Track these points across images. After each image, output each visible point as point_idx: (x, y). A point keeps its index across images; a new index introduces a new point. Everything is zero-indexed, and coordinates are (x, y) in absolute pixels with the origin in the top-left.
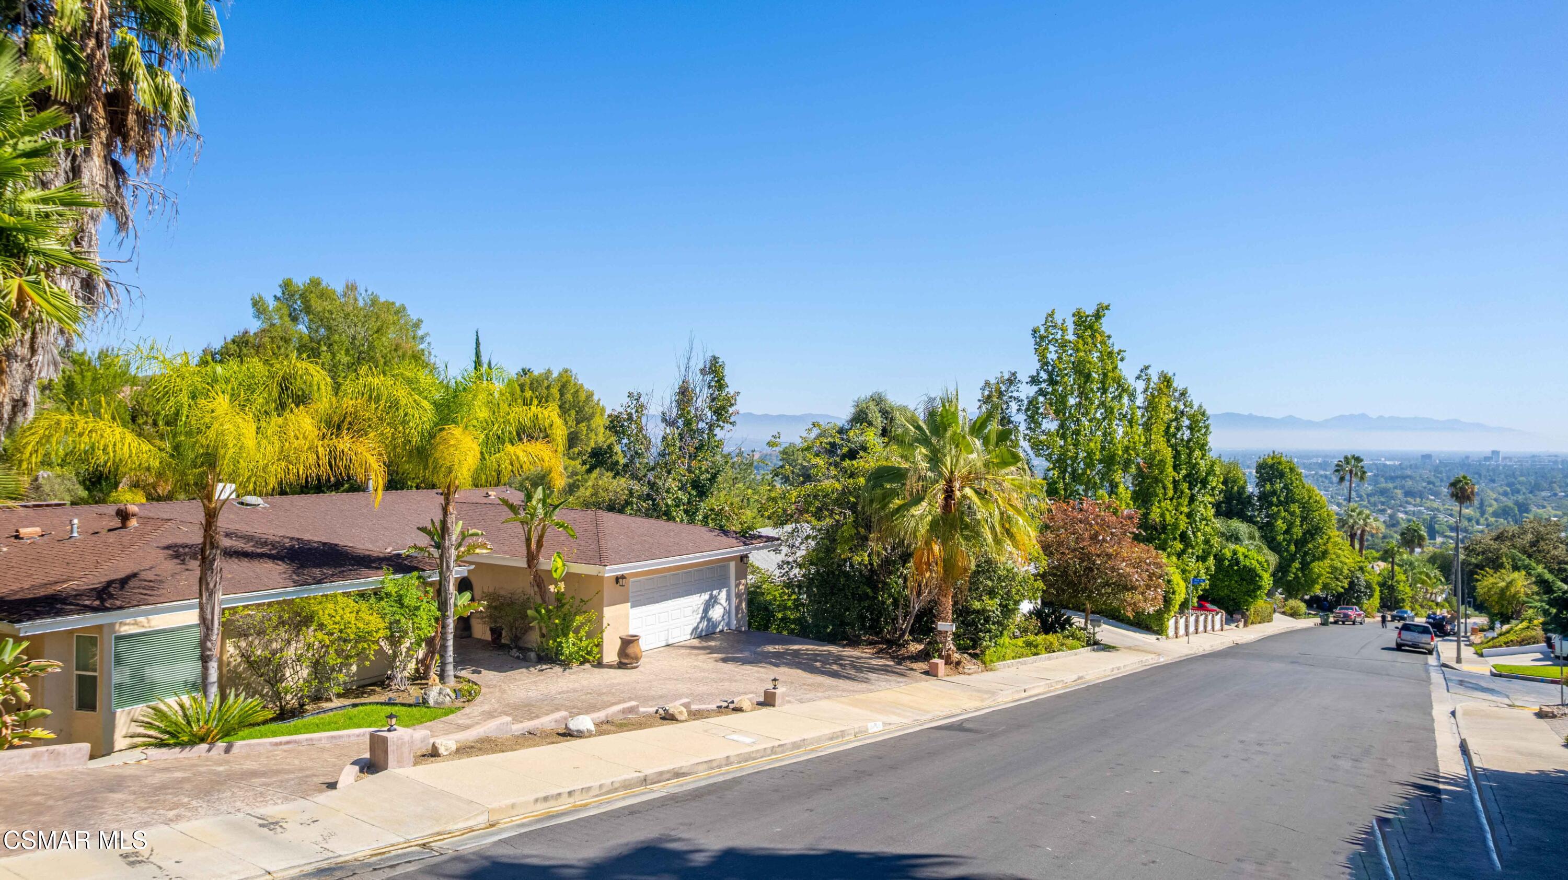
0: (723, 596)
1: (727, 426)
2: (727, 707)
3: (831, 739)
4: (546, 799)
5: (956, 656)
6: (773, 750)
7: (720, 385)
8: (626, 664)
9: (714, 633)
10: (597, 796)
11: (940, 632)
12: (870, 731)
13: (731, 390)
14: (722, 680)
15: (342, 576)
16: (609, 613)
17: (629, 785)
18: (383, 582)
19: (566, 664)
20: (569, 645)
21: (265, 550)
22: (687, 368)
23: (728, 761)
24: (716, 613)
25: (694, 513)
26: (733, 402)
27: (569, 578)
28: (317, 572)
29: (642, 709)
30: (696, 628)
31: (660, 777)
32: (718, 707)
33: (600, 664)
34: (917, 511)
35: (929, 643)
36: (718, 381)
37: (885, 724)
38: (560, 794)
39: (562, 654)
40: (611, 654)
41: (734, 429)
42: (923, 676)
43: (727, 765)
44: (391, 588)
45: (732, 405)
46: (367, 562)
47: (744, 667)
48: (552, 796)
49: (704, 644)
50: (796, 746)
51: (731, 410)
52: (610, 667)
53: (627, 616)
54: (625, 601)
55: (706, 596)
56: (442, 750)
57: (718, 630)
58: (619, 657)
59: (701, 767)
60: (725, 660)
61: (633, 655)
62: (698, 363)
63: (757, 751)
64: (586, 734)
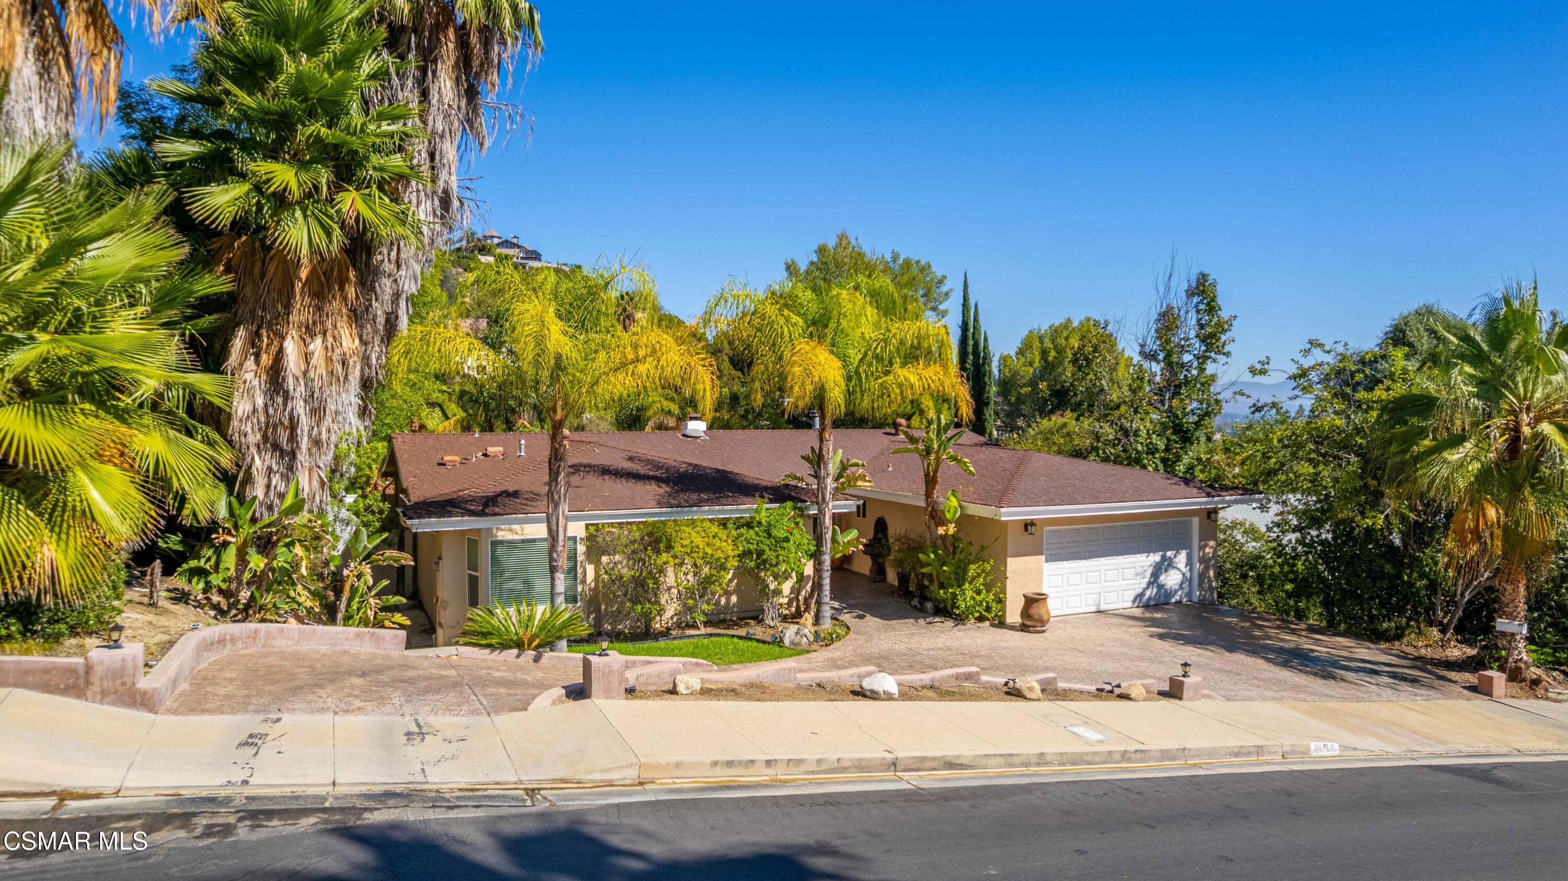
0: (1181, 559)
1: (1222, 359)
2: (1111, 692)
3: (1237, 755)
4: (730, 764)
5: (1535, 672)
6: (1125, 756)
7: (1212, 309)
8: (1028, 626)
9: (1167, 604)
10: (813, 773)
11: (1503, 634)
12: (1314, 754)
13: (1225, 314)
14: (1141, 659)
15: (717, 501)
16: (1013, 564)
17: (868, 767)
18: (757, 511)
19: (960, 619)
20: (967, 597)
21: (658, 474)
22: (1168, 288)
23: (1041, 759)
24: (1172, 579)
25: (1174, 462)
26: (1226, 327)
27: (965, 520)
28: (694, 496)
29: (984, 678)
30: (1141, 595)
31: (918, 764)
32: (1098, 690)
33: (1001, 623)
34: (1453, 456)
35: (1483, 648)
36: (1208, 304)
37: (1344, 747)
38: (752, 761)
39: (958, 608)
40: (1013, 616)
41: (1229, 360)
42: (1466, 692)
43: (1039, 764)
44: (763, 517)
45: (1224, 331)
46: (748, 490)
47: (1183, 647)
48: (740, 762)
49: (1148, 615)
50: (1166, 755)
51: (1223, 338)
52: (1012, 628)
53: (1040, 571)
54: (1039, 552)
55: (1156, 557)
56: (681, 688)
57: (1173, 600)
58: (1022, 617)
59: (992, 762)
60: (1161, 637)
61: (1036, 617)
62: (1181, 285)
63: (1095, 754)
64: (882, 696)
